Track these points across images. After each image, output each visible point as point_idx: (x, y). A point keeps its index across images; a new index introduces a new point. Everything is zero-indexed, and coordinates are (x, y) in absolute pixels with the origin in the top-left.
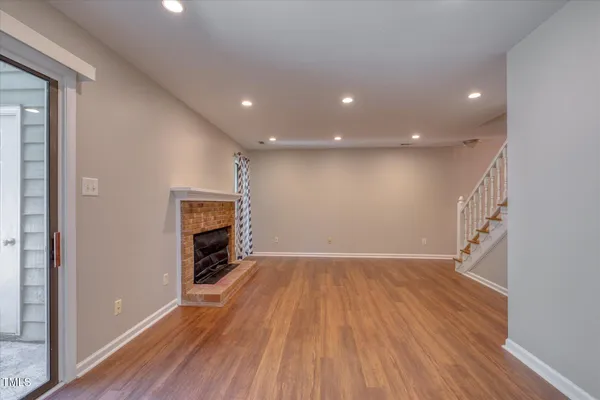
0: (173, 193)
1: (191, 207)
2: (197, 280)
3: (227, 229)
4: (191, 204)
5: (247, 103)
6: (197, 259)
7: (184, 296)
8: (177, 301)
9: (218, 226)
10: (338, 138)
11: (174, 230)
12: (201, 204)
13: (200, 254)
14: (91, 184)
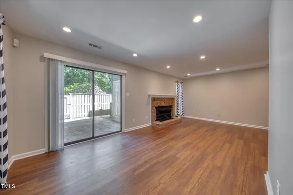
0: (149, 96)
1: (154, 99)
2: (157, 120)
3: (171, 106)
4: (154, 98)
5: (168, 67)
6: (157, 114)
7: (152, 123)
8: (150, 124)
9: (166, 105)
10: (218, 69)
11: (149, 105)
12: (158, 98)
13: (158, 113)
14: (128, 94)
